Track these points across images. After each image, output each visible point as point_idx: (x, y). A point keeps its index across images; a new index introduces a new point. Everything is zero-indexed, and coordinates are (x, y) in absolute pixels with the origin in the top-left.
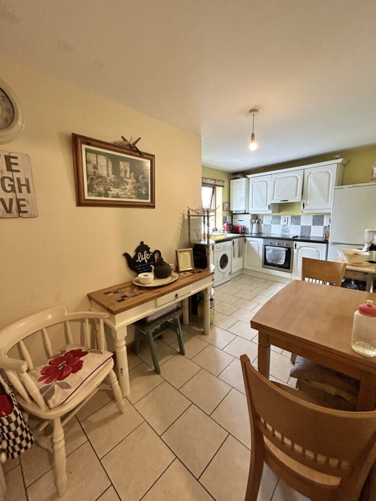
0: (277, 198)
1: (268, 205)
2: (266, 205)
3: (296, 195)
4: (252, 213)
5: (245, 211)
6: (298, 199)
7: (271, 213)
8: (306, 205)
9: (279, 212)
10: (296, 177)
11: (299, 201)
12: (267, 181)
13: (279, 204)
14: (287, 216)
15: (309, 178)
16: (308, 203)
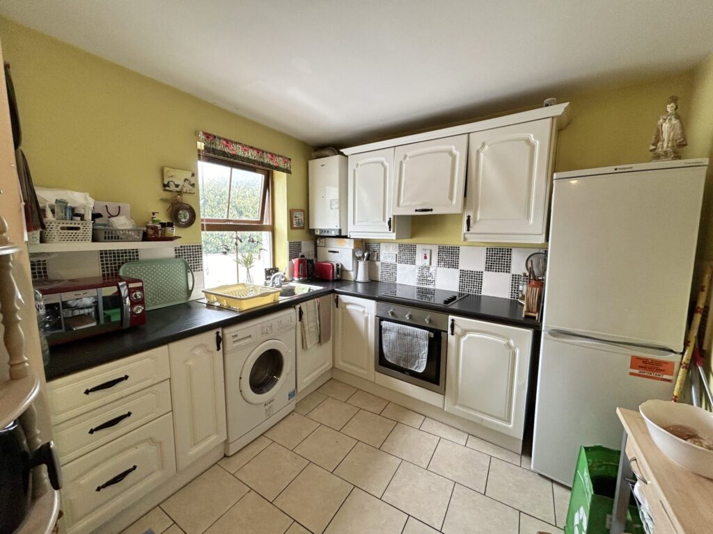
0: (407, 204)
1: (387, 220)
2: (384, 220)
3: (451, 198)
4: (354, 236)
5: (340, 231)
6: (455, 206)
7: (394, 238)
8: (475, 222)
9: (412, 237)
10: (451, 153)
11: (458, 210)
12: (386, 164)
13: (413, 217)
14: (428, 247)
15: (482, 155)
16: (478, 217)
